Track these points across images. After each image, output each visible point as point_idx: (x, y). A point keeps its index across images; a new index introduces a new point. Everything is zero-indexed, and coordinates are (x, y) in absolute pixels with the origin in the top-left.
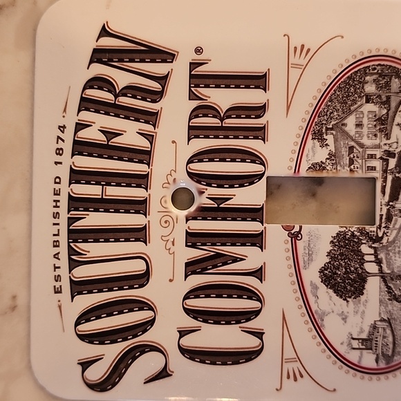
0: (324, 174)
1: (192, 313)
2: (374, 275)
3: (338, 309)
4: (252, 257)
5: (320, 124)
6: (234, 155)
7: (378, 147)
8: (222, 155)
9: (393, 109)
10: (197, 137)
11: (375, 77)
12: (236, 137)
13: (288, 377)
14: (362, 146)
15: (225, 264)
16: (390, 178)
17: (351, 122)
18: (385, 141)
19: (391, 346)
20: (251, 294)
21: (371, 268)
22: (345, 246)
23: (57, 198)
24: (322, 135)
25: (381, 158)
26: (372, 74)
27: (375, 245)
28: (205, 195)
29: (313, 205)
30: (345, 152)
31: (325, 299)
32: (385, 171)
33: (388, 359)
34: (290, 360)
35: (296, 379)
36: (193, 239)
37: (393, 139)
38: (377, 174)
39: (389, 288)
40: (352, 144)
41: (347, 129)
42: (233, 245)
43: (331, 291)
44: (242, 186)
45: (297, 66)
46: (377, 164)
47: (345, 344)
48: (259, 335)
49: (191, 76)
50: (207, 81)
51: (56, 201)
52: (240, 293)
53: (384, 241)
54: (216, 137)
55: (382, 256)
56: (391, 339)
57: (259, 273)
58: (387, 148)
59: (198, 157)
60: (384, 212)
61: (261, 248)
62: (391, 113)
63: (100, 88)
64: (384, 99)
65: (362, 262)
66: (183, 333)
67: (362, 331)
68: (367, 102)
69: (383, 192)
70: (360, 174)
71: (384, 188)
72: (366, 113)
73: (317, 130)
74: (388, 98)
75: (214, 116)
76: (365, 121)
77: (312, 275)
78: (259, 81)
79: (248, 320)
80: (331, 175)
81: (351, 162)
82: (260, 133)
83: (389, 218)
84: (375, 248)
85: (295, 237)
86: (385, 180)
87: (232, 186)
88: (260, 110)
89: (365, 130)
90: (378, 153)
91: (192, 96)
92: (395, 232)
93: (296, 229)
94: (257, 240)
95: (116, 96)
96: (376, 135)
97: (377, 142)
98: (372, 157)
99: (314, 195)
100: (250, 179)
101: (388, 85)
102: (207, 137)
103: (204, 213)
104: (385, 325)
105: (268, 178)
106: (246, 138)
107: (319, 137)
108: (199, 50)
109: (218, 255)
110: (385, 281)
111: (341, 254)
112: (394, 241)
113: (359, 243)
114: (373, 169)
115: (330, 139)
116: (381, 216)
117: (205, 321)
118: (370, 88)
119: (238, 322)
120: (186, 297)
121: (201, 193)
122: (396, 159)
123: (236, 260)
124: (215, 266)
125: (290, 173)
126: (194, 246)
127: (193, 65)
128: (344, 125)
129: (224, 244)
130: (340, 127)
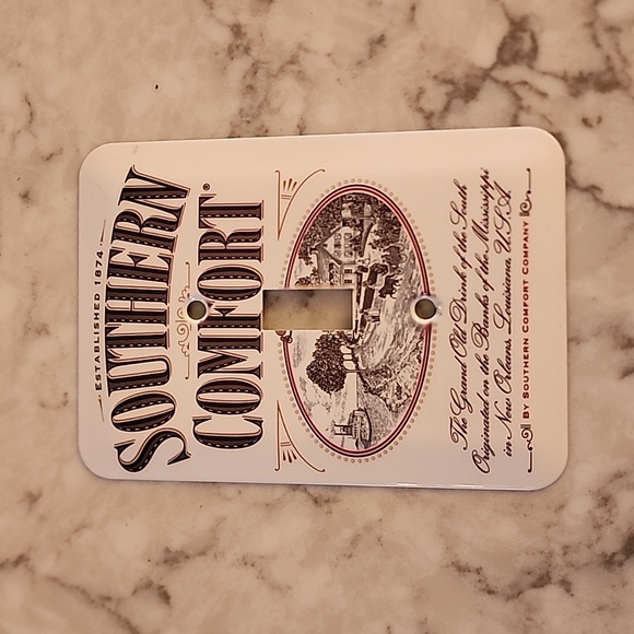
0: (309, 287)
1: (204, 405)
2: (352, 371)
3: (322, 401)
4: (252, 358)
5: (305, 245)
6: (236, 273)
7: (354, 263)
8: (226, 273)
9: (365, 230)
10: (206, 258)
11: (350, 204)
12: (237, 258)
13: (284, 459)
14: (340, 262)
15: (230, 364)
16: (363, 289)
17: (330, 242)
18: (359, 258)
19: (368, 432)
20: (252, 389)
21: (349, 365)
22: (328, 347)
23: (97, 311)
24: (307, 254)
25: (356, 273)
26: (348, 202)
27: (353, 346)
28: (213, 307)
29: (306, 313)
30: (326, 268)
31: (312, 392)
32: (359, 284)
33: (367, 443)
34: (284, 444)
35: (290, 461)
36: (204, 344)
37: (366, 256)
38: (353, 286)
39: (365, 382)
40: (332, 261)
41: (327, 249)
42: (237, 348)
43: (316, 385)
44: (243, 298)
45: (285, 197)
46: (353, 277)
47: (330, 430)
48: (259, 422)
49: (201, 209)
50: (213, 212)
51: (96, 314)
52: (243, 387)
53: (360, 342)
54: (221, 258)
55: (358, 355)
56: (368, 426)
57: (257, 371)
58: (360, 264)
59: (207, 275)
60: (359, 318)
61: (259, 350)
62: (364, 234)
63: (129, 221)
64: (358, 222)
65: (342, 360)
66: (197, 422)
67: (343, 420)
68: (344, 225)
69: (358, 301)
70: (338, 286)
71: (358, 298)
72: (343, 235)
73: (303, 250)
74: (362, 221)
75: (220, 241)
76: (342, 242)
77: (300, 372)
78: (255, 211)
79: (249, 410)
80: (314, 288)
81: (331, 276)
82: (256, 254)
83: (363, 323)
84: (352, 349)
85: (287, 340)
86: (359, 292)
87: (234, 299)
88: (256, 235)
89: (342, 249)
90: (354, 269)
91: (202, 225)
92: (369, 335)
93: (288, 334)
94: (255, 344)
95: (141, 227)
96: (351, 254)
97: (353, 259)
98: (348, 271)
99: (306, 305)
100: (250, 293)
101: (361, 210)
102: (213, 258)
103: (212, 322)
104: (362, 413)
105: (264, 291)
106: (245, 258)
107: (305, 256)
108: (206, 187)
109: (225, 357)
110: (361, 377)
111: (324, 354)
112: (368, 342)
113: (339, 345)
114: (350, 282)
115: (313, 257)
116: (357, 321)
117: (215, 412)
118: (346, 214)
119: (241, 412)
120: (199, 392)
121: (210, 305)
122: (368, 274)
123: (238, 360)
124: (222, 366)
125: (282, 287)
126: (204, 349)
127: (202, 199)
128: (326, 245)
129: (229, 348)
130: (322, 247)
